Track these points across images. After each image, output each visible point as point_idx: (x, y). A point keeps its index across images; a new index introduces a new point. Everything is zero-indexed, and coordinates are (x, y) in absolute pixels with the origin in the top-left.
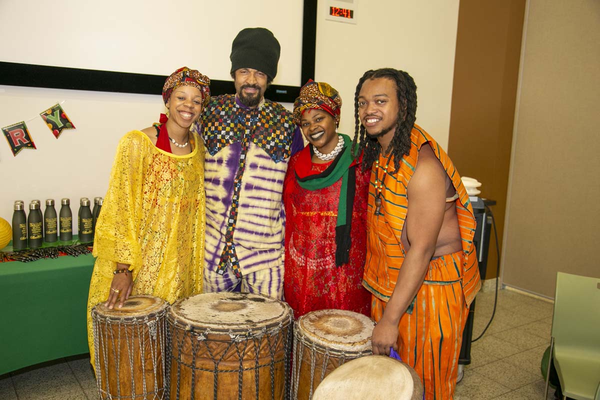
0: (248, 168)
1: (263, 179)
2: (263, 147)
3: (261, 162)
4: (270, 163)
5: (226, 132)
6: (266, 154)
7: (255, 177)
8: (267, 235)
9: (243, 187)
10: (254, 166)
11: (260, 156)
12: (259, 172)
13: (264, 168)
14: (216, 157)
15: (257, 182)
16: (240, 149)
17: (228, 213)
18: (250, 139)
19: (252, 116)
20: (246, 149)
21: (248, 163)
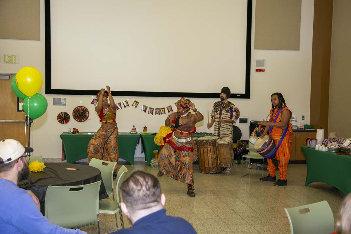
0: (222, 114)
1: (225, 116)
2: (225, 110)
3: (225, 113)
4: (226, 113)
5: (219, 108)
6: (225, 111)
7: (224, 116)
8: (226, 128)
9: (221, 118)
10: (223, 114)
11: (224, 112)
12: (224, 115)
13: (225, 114)
14: (217, 113)
15: (224, 117)
16: (221, 111)
17: (219, 124)
18: (223, 109)
19: (224, 104)
20: (222, 111)
21: (222, 113)
